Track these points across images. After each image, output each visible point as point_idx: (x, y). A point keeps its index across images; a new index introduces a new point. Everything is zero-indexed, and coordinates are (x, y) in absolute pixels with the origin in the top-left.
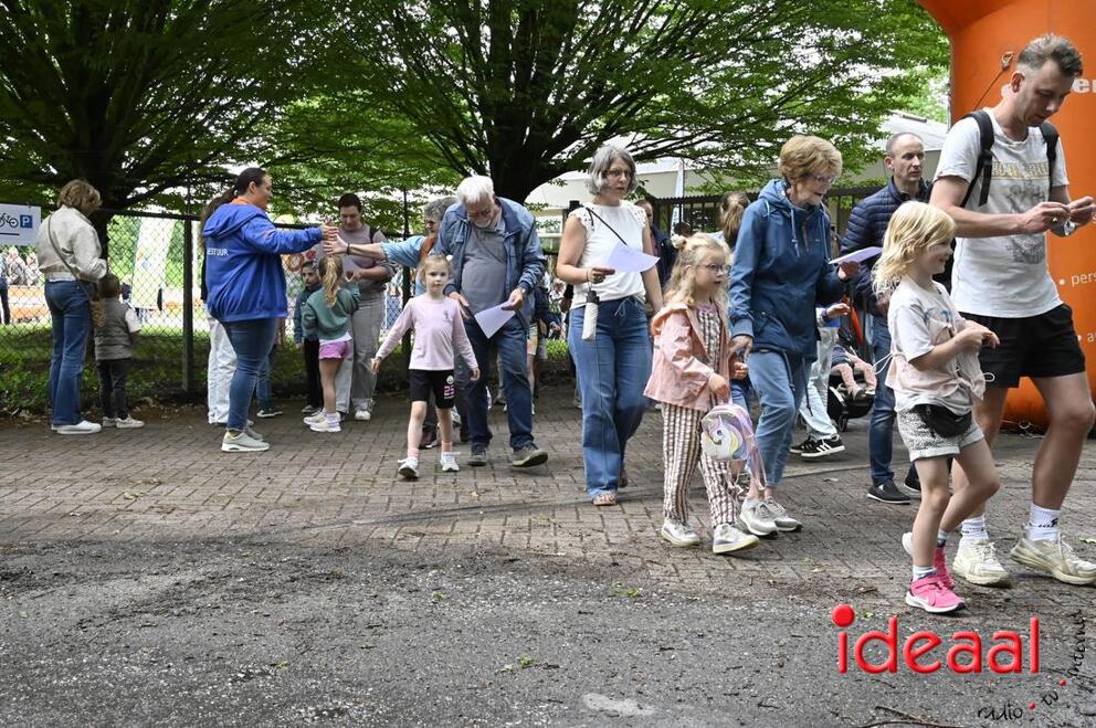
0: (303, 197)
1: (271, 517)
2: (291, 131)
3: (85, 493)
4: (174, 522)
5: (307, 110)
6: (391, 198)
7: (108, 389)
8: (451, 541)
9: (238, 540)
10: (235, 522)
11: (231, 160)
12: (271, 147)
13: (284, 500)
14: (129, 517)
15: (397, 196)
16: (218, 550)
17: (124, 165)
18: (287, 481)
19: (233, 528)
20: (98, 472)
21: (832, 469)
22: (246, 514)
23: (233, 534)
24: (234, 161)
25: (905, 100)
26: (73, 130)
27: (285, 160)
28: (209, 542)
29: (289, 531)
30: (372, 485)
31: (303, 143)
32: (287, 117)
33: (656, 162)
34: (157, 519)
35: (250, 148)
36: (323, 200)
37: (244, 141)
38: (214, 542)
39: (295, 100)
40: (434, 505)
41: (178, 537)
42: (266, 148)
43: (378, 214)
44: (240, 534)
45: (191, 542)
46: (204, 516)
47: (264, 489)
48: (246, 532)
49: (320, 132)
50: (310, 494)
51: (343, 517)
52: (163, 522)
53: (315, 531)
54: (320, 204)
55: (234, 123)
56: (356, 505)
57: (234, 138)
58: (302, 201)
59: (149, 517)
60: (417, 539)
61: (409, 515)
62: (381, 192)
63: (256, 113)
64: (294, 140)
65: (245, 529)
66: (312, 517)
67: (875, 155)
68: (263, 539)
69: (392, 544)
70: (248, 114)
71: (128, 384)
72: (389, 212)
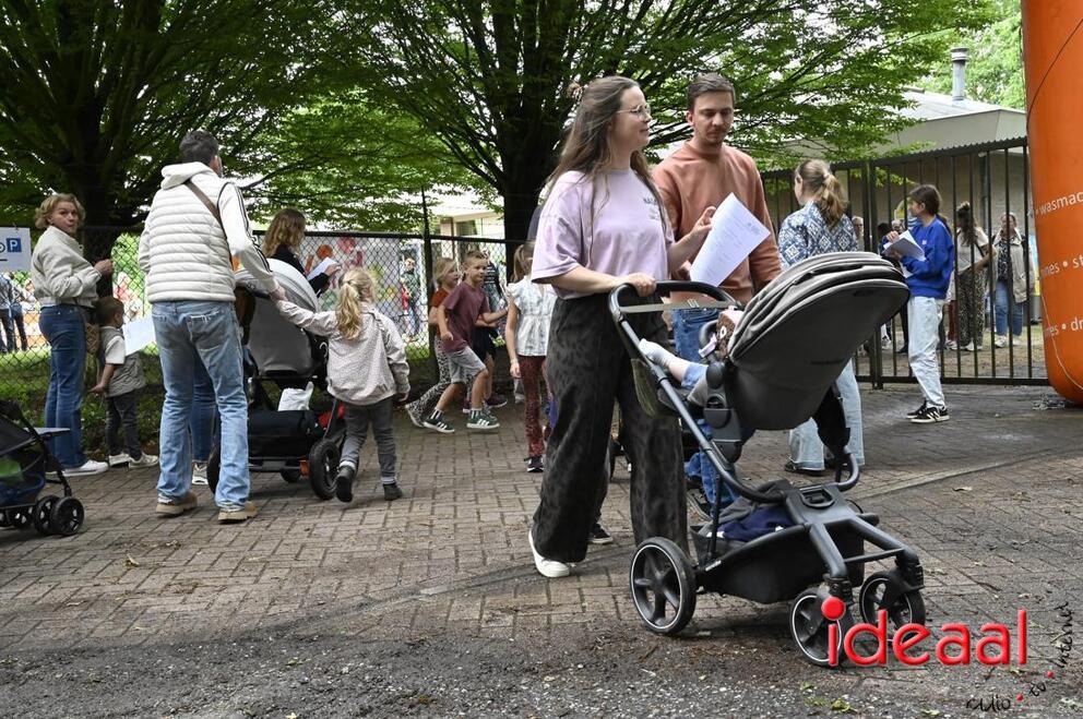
0: (310, 206)
1: (317, 589)
2: (294, 140)
3: (87, 569)
4: (197, 607)
5: (309, 117)
6: (398, 201)
7: (116, 422)
8: (553, 618)
9: (280, 630)
10: (272, 603)
11: (234, 173)
12: (275, 157)
13: (329, 562)
14: (140, 602)
15: (405, 198)
16: (257, 653)
17: (127, 184)
18: (329, 532)
19: (271, 612)
20: (106, 532)
21: (954, 474)
22: (287, 586)
23: (270, 622)
24: (238, 174)
25: (927, 66)
26: (67, 147)
27: (291, 169)
28: (244, 638)
29: (341, 612)
30: (431, 532)
31: (307, 150)
32: (289, 127)
33: (667, 147)
34: (173, 604)
35: (253, 159)
36: (331, 208)
37: (248, 152)
38: (249, 639)
39: (297, 108)
40: (512, 558)
41: (203, 632)
42: (270, 158)
43: (387, 218)
44: (281, 621)
45: (220, 642)
46: (234, 594)
47: (303, 546)
48: (289, 618)
49: (323, 138)
50: (360, 550)
51: (405, 584)
52: (183, 608)
53: (375, 611)
54: (328, 212)
55: (237, 135)
56: (418, 563)
57: (236, 150)
58: (310, 210)
59: (165, 601)
60: (509, 619)
61: (486, 575)
62: (389, 195)
63: (257, 123)
64: (299, 149)
65: (287, 611)
66: (367, 586)
67: (900, 125)
68: (312, 630)
69: (479, 629)
70: (248, 124)
71: (140, 416)
72: (398, 215)
